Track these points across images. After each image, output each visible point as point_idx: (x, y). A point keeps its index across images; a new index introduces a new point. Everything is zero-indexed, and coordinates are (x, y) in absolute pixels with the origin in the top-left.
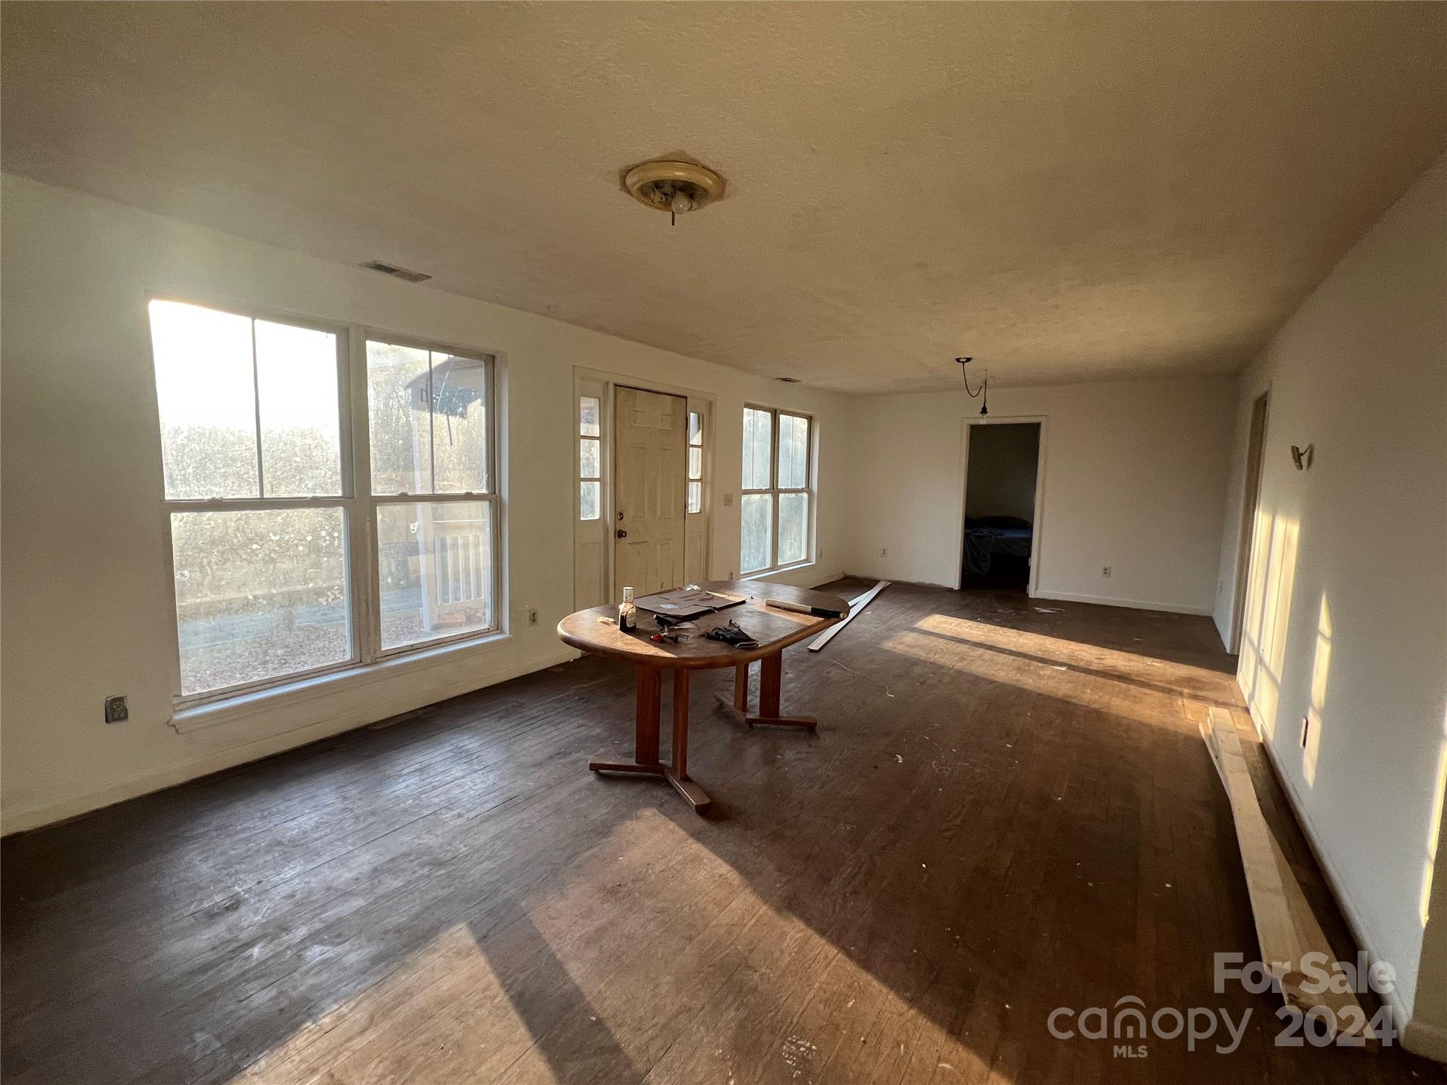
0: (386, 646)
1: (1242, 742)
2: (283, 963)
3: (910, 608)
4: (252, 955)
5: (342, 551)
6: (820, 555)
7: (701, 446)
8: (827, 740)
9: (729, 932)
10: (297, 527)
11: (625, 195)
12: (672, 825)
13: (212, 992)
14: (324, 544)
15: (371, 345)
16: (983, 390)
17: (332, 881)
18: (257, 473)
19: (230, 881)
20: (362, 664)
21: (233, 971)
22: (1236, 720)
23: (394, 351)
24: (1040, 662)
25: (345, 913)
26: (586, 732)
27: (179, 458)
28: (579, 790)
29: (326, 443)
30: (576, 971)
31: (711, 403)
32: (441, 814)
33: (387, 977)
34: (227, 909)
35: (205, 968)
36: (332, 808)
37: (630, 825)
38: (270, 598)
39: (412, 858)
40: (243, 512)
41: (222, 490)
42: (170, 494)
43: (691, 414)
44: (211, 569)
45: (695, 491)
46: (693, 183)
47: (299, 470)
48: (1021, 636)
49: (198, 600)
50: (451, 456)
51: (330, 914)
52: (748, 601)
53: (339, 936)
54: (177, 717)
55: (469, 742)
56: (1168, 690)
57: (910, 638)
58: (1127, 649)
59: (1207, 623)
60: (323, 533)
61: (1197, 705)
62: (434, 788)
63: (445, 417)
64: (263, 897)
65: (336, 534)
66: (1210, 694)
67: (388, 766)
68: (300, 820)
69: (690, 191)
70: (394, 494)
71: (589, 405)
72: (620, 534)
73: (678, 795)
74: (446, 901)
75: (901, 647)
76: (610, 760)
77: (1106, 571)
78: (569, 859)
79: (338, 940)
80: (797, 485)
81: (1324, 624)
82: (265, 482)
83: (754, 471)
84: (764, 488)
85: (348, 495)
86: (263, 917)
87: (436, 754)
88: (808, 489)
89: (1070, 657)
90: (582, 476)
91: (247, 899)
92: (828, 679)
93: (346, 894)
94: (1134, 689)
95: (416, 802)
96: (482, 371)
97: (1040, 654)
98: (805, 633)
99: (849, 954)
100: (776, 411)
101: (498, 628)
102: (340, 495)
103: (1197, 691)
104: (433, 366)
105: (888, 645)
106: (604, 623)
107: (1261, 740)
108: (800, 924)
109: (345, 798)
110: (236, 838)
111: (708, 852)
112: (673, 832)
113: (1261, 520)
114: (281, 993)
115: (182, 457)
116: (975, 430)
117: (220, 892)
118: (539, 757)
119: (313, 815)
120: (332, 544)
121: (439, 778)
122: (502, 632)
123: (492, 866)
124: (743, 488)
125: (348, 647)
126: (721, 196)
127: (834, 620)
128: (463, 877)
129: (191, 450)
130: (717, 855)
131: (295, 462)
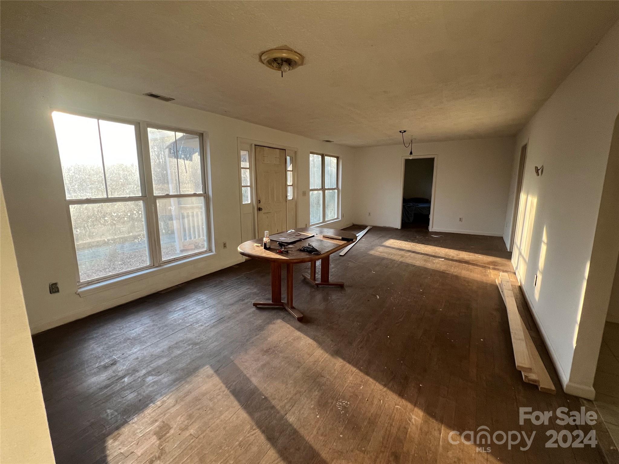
0: (164, 259)
1: (512, 286)
2: (138, 383)
3: (381, 237)
4: (125, 381)
5: (143, 219)
6: (343, 216)
7: (292, 171)
8: (348, 291)
9: (314, 364)
10: (123, 210)
11: (260, 63)
12: (288, 326)
13: (111, 395)
14: (135, 217)
15: (149, 129)
16: (411, 144)
17: (153, 352)
18: (105, 187)
19: (111, 354)
20: (154, 267)
21: (118, 387)
22: (510, 277)
23: (159, 132)
24: (433, 257)
25: (159, 364)
26: (250, 291)
27: (71, 181)
28: (250, 314)
29: (133, 173)
30: (255, 381)
31: (296, 152)
32: (194, 325)
33: (180, 386)
34: (112, 364)
35: (106, 387)
36: (148, 325)
37: (271, 326)
38: (114, 240)
39: (184, 342)
40: (100, 204)
41: (90, 195)
42: (68, 197)
43: (288, 157)
44: (89, 228)
45: (290, 190)
46: (289, 59)
47: (123, 185)
48: (426, 247)
49: (84, 242)
50: (187, 177)
51: (154, 365)
52: (315, 235)
53: (159, 372)
54: (80, 290)
55: (202, 297)
56: (484, 266)
57: (381, 249)
58: (468, 251)
59: (501, 239)
60: (135, 212)
61: (496, 272)
62: (190, 315)
63: (183, 161)
64: (125, 359)
65: (140, 212)
66: (501, 268)
67: (170, 308)
68: (136, 330)
69: (289, 62)
70: (164, 195)
71: (244, 154)
72: (260, 209)
73: (290, 314)
74: (201, 357)
75: (377, 253)
76: (261, 301)
77: (460, 219)
78: (247, 340)
79: (159, 374)
80: (333, 186)
81: (545, 238)
82: (109, 191)
83: (315, 181)
84: (319, 188)
85: (144, 196)
86: (127, 367)
87: (189, 302)
88: (337, 188)
89: (446, 255)
90: (242, 185)
91: (118, 361)
92: (348, 266)
93: (159, 357)
94: (471, 267)
95: (183, 321)
96: (198, 139)
97: (433, 254)
98: (339, 248)
99: (361, 370)
100: (323, 155)
101: (210, 250)
102: (141, 195)
103: (495, 266)
104: (177, 139)
105: (372, 252)
106: (257, 246)
107: (519, 285)
108: (341, 360)
109: (153, 321)
110: (111, 338)
111: (303, 335)
112: (289, 328)
113: (523, 196)
114: (139, 394)
115: (72, 181)
116: (407, 161)
117: (107, 358)
118: (232, 301)
119: (141, 328)
120: (139, 216)
121: (192, 311)
122: (212, 252)
123: (217, 344)
124: (310, 188)
125: (148, 259)
126: (302, 64)
127: (351, 242)
128: (206, 349)
129: (76, 178)
130: (307, 336)
131: (121, 181)
